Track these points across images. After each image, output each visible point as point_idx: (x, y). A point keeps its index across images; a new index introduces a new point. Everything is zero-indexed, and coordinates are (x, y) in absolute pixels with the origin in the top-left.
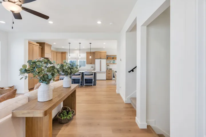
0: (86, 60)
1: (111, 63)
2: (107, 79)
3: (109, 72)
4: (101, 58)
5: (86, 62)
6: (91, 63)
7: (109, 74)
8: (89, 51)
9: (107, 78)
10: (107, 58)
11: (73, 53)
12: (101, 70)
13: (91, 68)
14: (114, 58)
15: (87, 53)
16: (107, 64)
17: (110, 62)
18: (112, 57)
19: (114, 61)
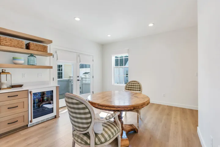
1: (20, 62)
19: (32, 55)
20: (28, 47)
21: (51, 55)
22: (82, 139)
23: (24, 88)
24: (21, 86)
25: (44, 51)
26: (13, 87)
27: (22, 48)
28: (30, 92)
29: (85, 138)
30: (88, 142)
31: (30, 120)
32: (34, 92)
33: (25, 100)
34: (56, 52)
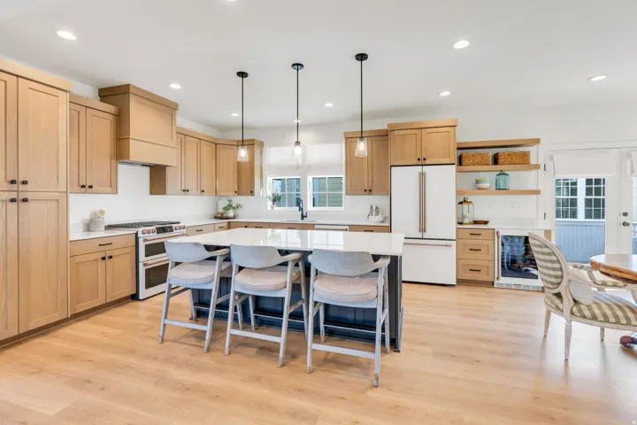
0: (343, 176)
1: (486, 185)
2: (461, 282)
3: (475, 242)
4: (422, 162)
5: (344, 181)
6: (369, 192)
7: (476, 254)
9: (465, 277)
10: (460, 161)
12: (423, 229)
13: (371, 212)
14: (502, 159)
15: (350, 139)
16: (459, 193)
17: (477, 182)
18: (492, 152)
19: (502, 173)
20: (496, 160)
21: (537, 167)
22: (552, 302)
23: (489, 226)
24: (486, 223)
25: (523, 161)
26: (476, 222)
27: (488, 165)
28: (498, 233)
29: (557, 301)
30: (561, 306)
31: (496, 276)
32: (502, 233)
33: (490, 243)
34: (552, 158)
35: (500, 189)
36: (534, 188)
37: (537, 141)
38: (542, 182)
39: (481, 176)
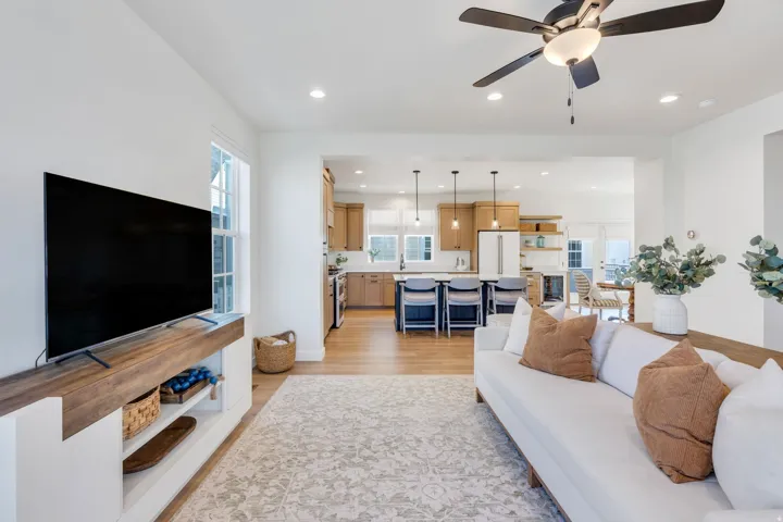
1: (531, 244)
6: (457, 248)
7: (530, 289)
8: (450, 200)
10: (523, 228)
11: (382, 209)
12: (500, 273)
13: (458, 263)
14: (541, 227)
15: (443, 208)
17: (527, 242)
18: (535, 222)
19: (540, 237)
20: (538, 229)
21: (561, 233)
24: (531, 268)
25: (553, 229)
27: (533, 231)
28: (542, 274)
33: (538, 281)
34: (567, 228)
35: (540, 247)
36: (557, 246)
37: (560, 217)
38: (562, 242)
39: (528, 238)
